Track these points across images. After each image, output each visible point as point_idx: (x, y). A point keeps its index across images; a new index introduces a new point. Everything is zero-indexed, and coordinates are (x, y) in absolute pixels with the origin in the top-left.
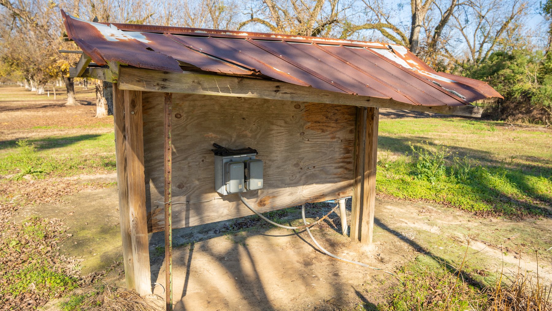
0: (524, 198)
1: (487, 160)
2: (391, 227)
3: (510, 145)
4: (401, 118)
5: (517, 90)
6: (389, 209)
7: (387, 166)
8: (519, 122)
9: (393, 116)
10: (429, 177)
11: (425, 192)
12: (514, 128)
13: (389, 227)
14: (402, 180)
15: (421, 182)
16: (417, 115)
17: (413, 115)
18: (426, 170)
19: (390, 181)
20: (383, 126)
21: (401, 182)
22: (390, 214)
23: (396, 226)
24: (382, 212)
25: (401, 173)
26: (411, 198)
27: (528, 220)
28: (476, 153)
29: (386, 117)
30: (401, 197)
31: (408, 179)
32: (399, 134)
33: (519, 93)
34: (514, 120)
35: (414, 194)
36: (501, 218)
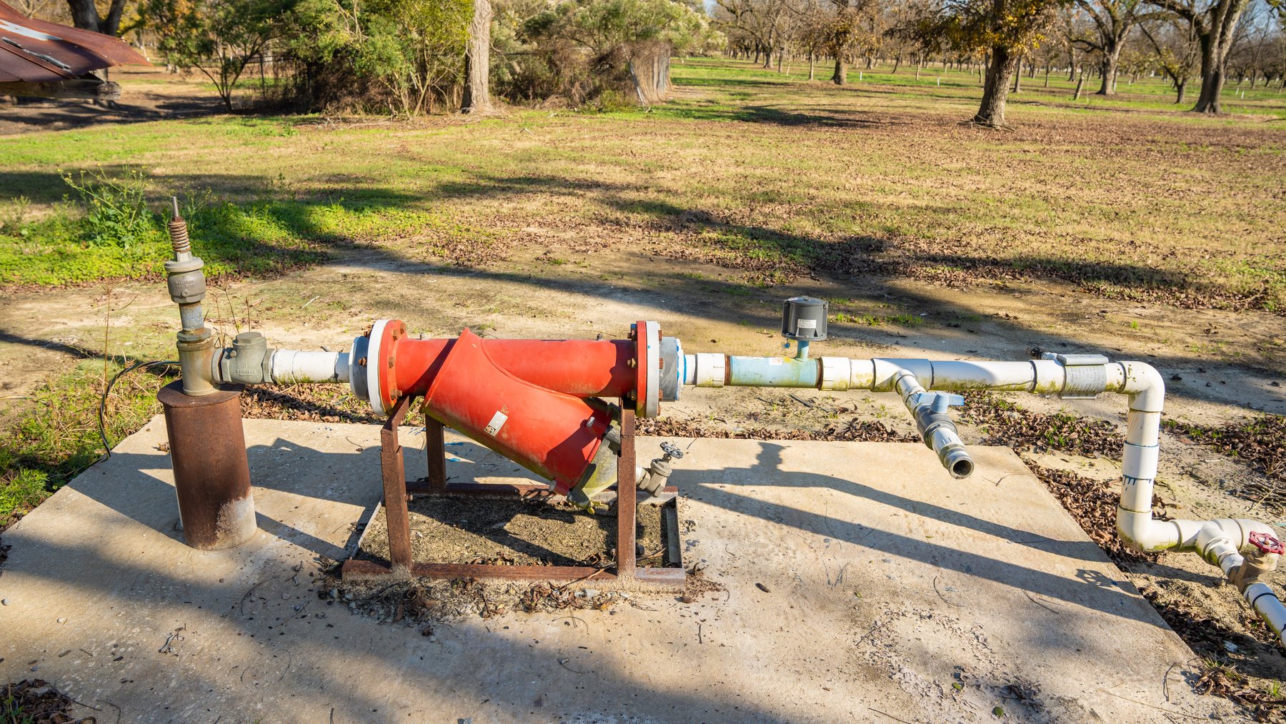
0: (297, 243)
1: (254, 192)
2: (31, 337)
3: (312, 159)
4: (82, 127)
5: (326, 47)
6: (26, 309)
7: (24, 232)
8: (347, 113)
9: (60, 124)
10: (120, 238)
11: (109, 265)
12: (334, 125)
13: (26, 337)
14: (61, 253)
15: (103, 250)
16: (126, 116)
17: (117, 118)
18: (111, 224)
19: (30, 259)
20: (24, 150)
21: (57, 256)
22: (30, 316)
23: (40, 332)
24: (11, 316)
25: (59, 241)
26: (79, 281)
27: (292, 274)
28: (238, 182)
29: (38, 127)
30: (56, 282)
31: (74, 248)
32: (66, 164)
33: (329, 52)
34: (338, 108)
35: (85, 272)
36: (248, 280)
